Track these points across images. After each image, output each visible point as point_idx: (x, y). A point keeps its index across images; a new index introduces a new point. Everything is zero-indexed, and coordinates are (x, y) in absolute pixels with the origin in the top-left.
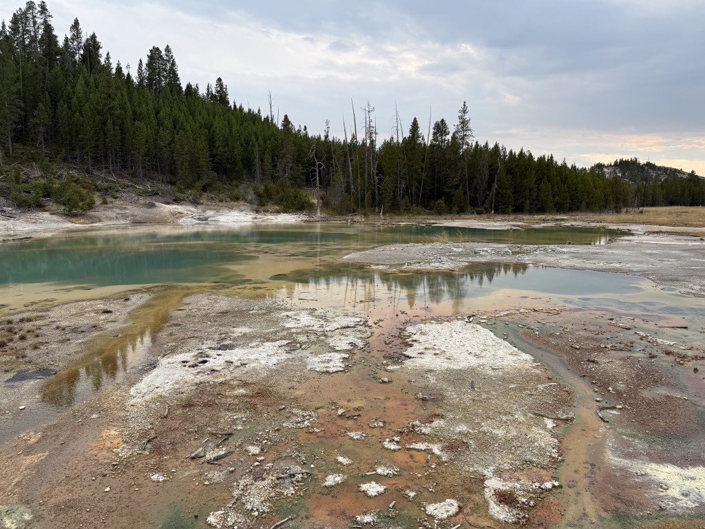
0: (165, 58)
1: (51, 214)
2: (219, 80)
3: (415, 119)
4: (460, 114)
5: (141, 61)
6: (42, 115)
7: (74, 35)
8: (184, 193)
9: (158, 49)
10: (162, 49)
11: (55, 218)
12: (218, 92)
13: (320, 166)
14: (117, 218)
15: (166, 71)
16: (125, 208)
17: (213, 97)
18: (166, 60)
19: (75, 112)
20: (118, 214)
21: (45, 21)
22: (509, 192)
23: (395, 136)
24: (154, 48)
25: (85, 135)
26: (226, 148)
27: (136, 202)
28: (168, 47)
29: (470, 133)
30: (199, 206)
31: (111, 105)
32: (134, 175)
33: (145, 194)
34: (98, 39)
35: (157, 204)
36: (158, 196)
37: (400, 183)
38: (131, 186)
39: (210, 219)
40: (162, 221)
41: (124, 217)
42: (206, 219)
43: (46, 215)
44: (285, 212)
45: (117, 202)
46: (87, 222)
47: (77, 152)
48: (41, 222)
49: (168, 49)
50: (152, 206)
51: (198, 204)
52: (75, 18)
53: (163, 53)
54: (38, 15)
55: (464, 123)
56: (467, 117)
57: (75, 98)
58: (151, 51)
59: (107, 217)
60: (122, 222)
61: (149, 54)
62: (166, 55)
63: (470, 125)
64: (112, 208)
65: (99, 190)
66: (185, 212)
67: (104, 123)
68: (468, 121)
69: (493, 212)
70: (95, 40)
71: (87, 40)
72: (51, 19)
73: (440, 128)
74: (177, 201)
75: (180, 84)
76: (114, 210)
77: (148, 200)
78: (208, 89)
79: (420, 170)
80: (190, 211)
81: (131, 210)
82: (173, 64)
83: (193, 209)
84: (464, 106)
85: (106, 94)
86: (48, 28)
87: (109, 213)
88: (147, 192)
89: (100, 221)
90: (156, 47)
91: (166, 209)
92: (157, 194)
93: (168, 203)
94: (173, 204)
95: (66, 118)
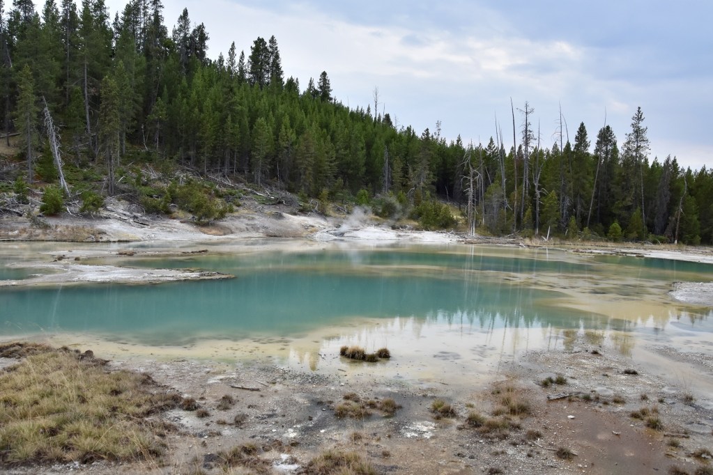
0: (270, 50)
1: (182, 222)
2: (324, 74)
3: (582, 124)
4: (633, 122)
5: (243, 53)
6: (159, 110)
7: (181, 26)
8: (307, 202)
9: (263, 40)
10: (267, 40)
11: (186, 226)
12: (321, 87)
13: (475, 175)
14: (247, 229)
15: (268, 64)
16: (253, 219)
17: (316, 92)
18: (270, 52)
19: (193, 108)
20: (247, 225)
21: (157, 12)
22: (695, 217)
23: (559, 144)
24: (259, 39)
25: (203, 133)
26: (348, 151)
27: (261, 212)
28: (273, 37)
29: (646, 145)
30: (328, 219)
31: (233, 100)
32: (251, 180)
33: (267, 202)
34: (206, 30)
35: (284, 214)
36: (282, 206)
37: (564, 200)
38: (251, 192)
39: (346, 235)
40: (296, 236)
41: (255, 228)
42: (342, 234)
43: (177, 223)
44: (427, 229)
45: (242, 211)
46: (219, 233)
47: (192, 153)
48: (176, 232)
49: (272, 41)
50: (279, 216)
51: (326, 216)
52: (184, 8)
53: (268, 44)
54: (149, 6)
55: (638, 133)
56: (642, 125)
57: (194, 93)
58: (256, 42)
59: (237, 228)
60: (255, 234)
61: (254, 46)
62: (270, 47)
63: (647, 135)
64: (239, 217)
65: (220, 197)
66: (317, 225)
67: (223, 120)
68: (644, 131)
69: (676, 242)
70: (202, 31)
71: (194, 31)
72: (162, 9)
73: (606, 136)
74: (304, 211)
75: (282, 79)
76: (241, 220)
77: (273, 210)
78: (310, 84)
79: (588, 185)
80: (320, 224)
81: (259, 220)
82: (277, 57)
83: (323, 222)
84: (639, 112)
85: (228, 88)
86: (158, 18)
87: (237, 223)
88: (270, 200)
89: (232, 233)
90: (261, 38)
91: (296, 221)
92: (280, 203)
93: (295, 214)
94: (300, 215)
95: (184, 114)
